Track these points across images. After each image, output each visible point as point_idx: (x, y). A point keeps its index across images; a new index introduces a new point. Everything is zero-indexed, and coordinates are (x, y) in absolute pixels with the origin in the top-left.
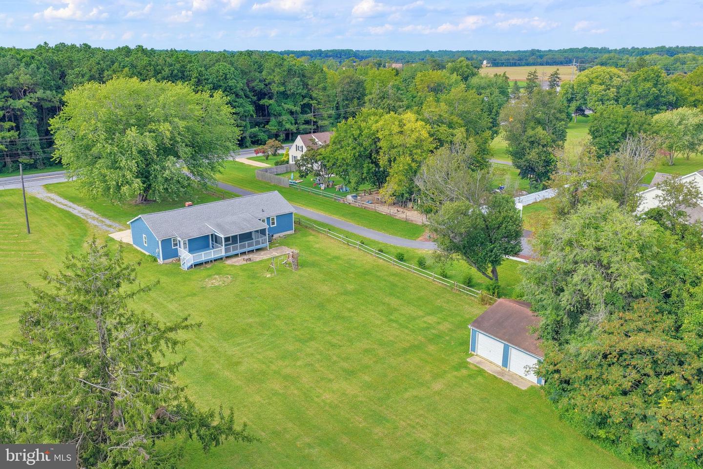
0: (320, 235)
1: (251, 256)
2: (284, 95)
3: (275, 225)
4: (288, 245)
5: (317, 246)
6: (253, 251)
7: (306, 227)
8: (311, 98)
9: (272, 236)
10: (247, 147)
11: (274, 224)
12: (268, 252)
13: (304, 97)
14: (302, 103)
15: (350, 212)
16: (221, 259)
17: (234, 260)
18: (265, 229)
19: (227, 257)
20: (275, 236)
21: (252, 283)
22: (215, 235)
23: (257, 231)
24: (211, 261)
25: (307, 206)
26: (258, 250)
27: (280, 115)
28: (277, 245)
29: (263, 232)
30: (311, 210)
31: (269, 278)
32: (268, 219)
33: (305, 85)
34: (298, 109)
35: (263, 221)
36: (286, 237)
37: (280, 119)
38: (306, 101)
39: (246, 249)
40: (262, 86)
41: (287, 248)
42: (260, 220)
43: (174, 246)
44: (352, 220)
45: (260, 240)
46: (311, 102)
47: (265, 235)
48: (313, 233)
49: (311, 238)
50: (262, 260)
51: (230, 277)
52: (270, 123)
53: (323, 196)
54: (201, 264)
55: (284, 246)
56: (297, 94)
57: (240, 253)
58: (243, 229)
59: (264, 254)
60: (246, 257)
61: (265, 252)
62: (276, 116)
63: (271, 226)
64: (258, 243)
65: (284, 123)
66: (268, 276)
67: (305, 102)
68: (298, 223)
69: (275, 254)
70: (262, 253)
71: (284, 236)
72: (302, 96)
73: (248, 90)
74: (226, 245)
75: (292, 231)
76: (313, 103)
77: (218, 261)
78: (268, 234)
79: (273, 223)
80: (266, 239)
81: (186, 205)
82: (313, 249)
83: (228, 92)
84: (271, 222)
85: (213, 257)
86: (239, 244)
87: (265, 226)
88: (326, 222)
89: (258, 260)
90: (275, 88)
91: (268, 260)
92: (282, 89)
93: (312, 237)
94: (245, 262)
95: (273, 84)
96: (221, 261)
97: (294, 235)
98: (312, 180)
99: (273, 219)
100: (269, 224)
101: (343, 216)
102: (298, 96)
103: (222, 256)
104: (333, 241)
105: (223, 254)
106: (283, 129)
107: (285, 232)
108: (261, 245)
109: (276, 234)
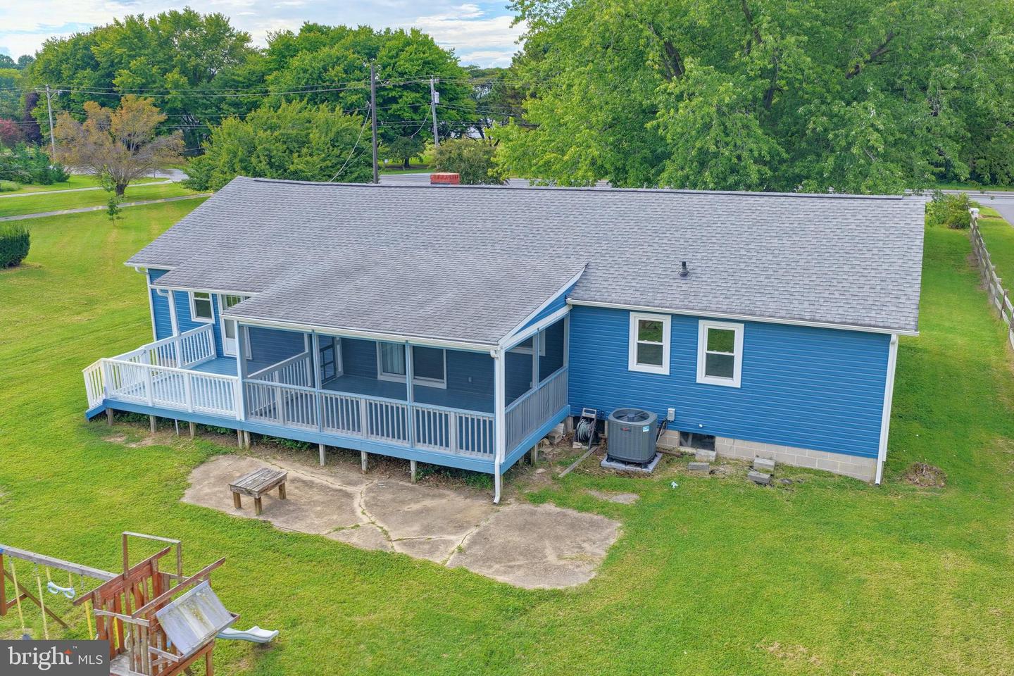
3: (736, 381)
32: (684, 322)
39: (363, 440)
63: (703, 378)
75: (866, 462)
79: (720, 365)
84: (702, 350)
85: (189, 406)
97: (880, 498)
99: (721, 339)
103: (233, 419)
105: (239, 411)
107: (808, 453)
108: (452, 453)
109: (734, 437)
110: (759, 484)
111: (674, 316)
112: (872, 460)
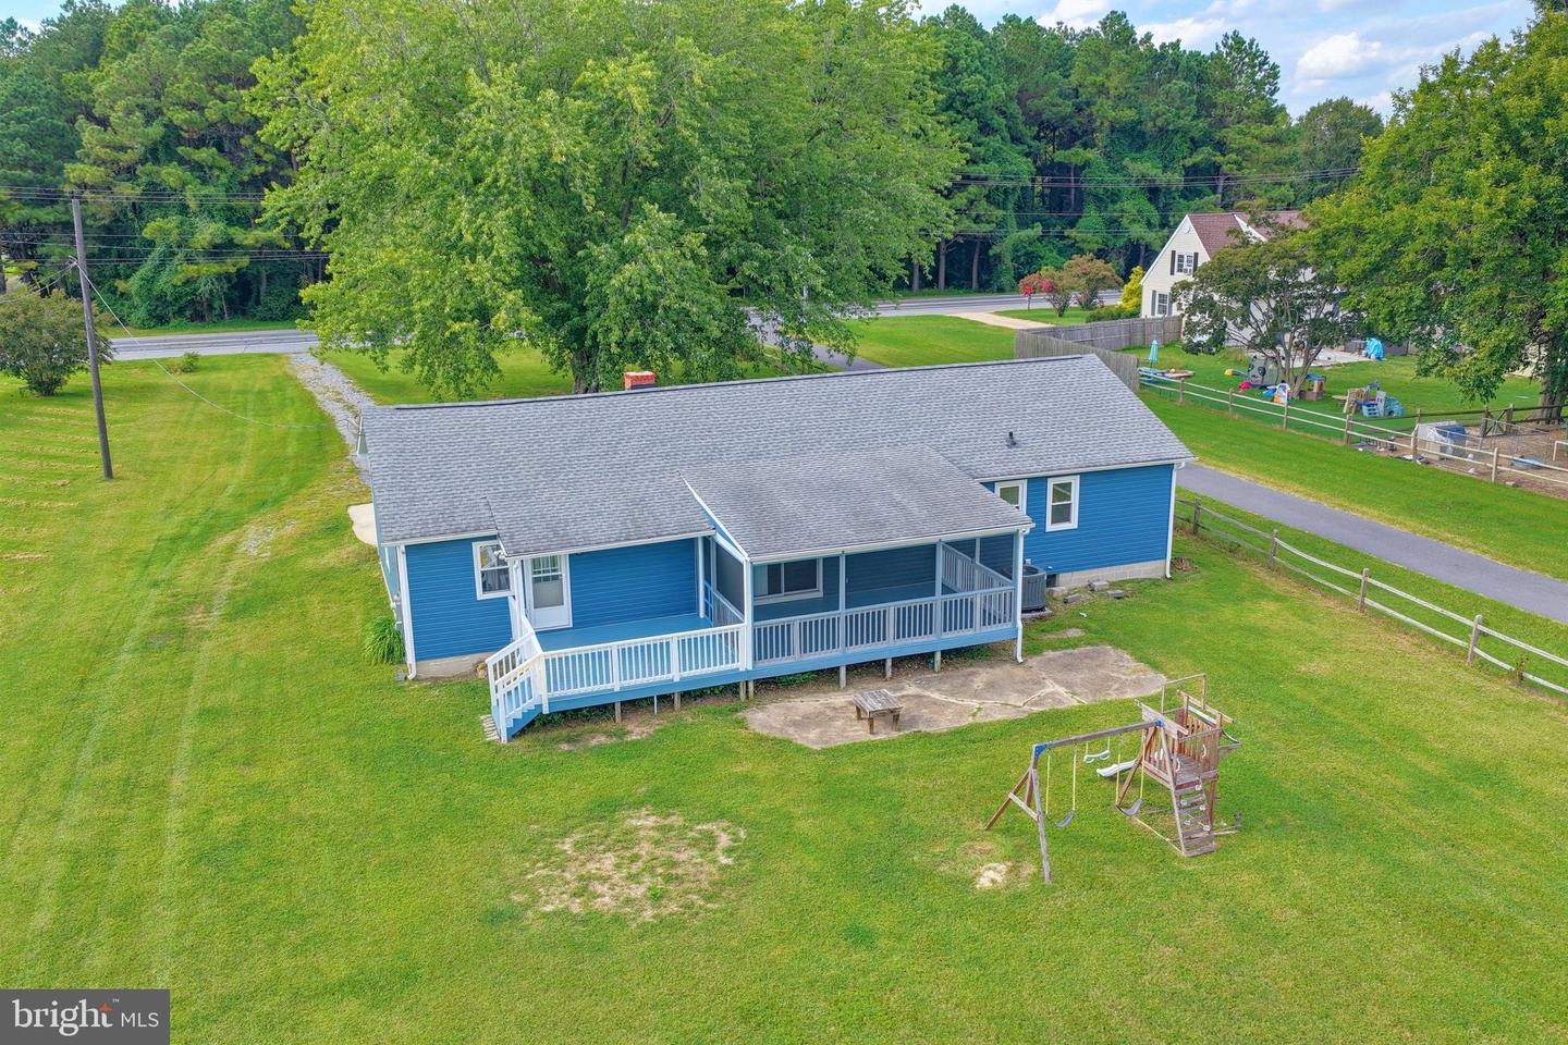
0: (1318, 602)
1: (905, 692)
2: (1133, 137)
3: (1073, 524)
4: (1133, 642)
5: (1320, 667)
6: (925, 659)
7: (1233, 550)
8: (1221, 147)
9: (1052, 580)
10: (1001, 290)
11: (1068, 519)
12: (1019, 672)
13: (1195, 145)
14: (1189, 162)
15: (1441, 498)
16: (732, 689)
17: (806, 704)
18: (1010, 539)
19: (770, 685)
20: (1068, 582)
21: (860, 936)
22: (718, 546)
23: (965, 546)
24: (666, 699)
25: (1223, 459)
26: (954, 656)
27: (1115, 197)
28: (1073, 633)
29: (996, 551)
30: (1245, 478)
31: (988, 900)
32: (1037, 483)
33: (1204, 106)
34: (1176, 179)
35: (1010, 495)
36: (1124, 593)
37: (1113, 210)
38: (1202, 155)
39: (890, 646)
40: (1067, 108)
41: (1130, 662)
42: (990, 485)
43: (485, 588)
44: (1472, 536)
45: (978, 594)
46: (1219, 159)
47: (1008, 573)
48: (1280, 586)
49: (1265, 613)
50: (971, 728)
51: (724, 840)
52: (1082, 222)
53: (1289, 424)
54: (600, 711)
55: (1116, 645)
56: (1176, 132)
57: (849, 668)
58: (878, 524)
59: (991, 686)
60: (876, 696)
61: (998, 672)
62: (1101, 200)
63: (1050, 527)
64: (959, 615)
65: (1125, 221)
66: (984, 882)
67: (1198, 158)
68: (1192, 527)
69: (1057, 692)
70: (982, 676)
71: (1113, 585)
72: (1192, 139)
73: (1021, 118)
74: (760, 612)
75: (1159, 563)
76: (1226, 162)
77: (710, 704)
78: (1028, 570)
79: (1062, 514)
80: (1012, 596)
81: (628, 383)
82: (1293, 688)
83: (958, 112)
84: (1050, 503)
85: (676, 675)
86: (842, 611)
87: (1015, 519)
88: (1335, 533)
89: (944, 723)
90: (1108, 111)
91: (1008, 729)
92: (1128, 115)
93: (1272, 607)
94: (860, 733)
95: (1101, 100)
96: (726, 703)
97: (1170, 589)
98: (1228, 372)
99: (1062, 492)
100: (1036, 511)
101: (1412, 510)
102: (1177, 140)
103: (736, 672)
104: (1405, 643)
105: (744, 661)
106: (1121, 242)
107: (1122, 568)
108: (978, 632)
109: (1072, 571)
110: (1119, 598)
111: (1029, 479)
112: (1163, 561)
